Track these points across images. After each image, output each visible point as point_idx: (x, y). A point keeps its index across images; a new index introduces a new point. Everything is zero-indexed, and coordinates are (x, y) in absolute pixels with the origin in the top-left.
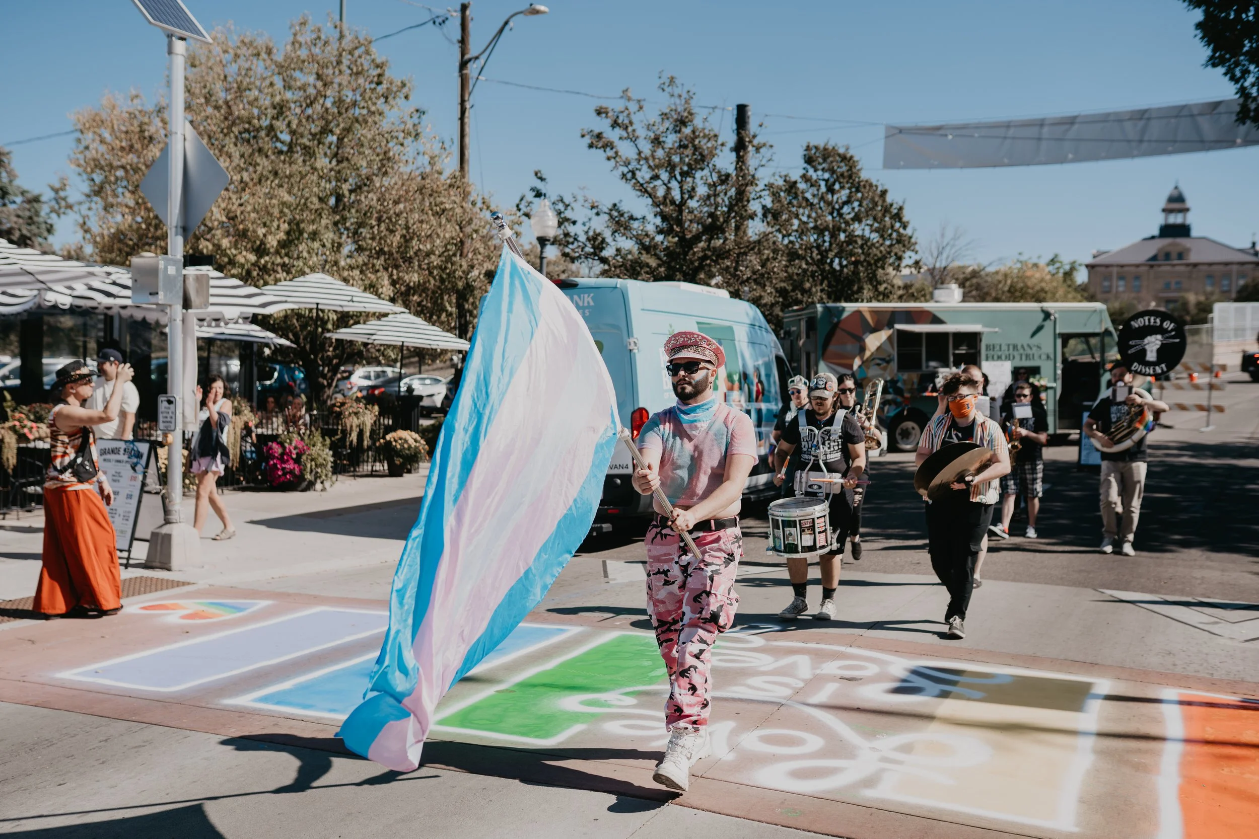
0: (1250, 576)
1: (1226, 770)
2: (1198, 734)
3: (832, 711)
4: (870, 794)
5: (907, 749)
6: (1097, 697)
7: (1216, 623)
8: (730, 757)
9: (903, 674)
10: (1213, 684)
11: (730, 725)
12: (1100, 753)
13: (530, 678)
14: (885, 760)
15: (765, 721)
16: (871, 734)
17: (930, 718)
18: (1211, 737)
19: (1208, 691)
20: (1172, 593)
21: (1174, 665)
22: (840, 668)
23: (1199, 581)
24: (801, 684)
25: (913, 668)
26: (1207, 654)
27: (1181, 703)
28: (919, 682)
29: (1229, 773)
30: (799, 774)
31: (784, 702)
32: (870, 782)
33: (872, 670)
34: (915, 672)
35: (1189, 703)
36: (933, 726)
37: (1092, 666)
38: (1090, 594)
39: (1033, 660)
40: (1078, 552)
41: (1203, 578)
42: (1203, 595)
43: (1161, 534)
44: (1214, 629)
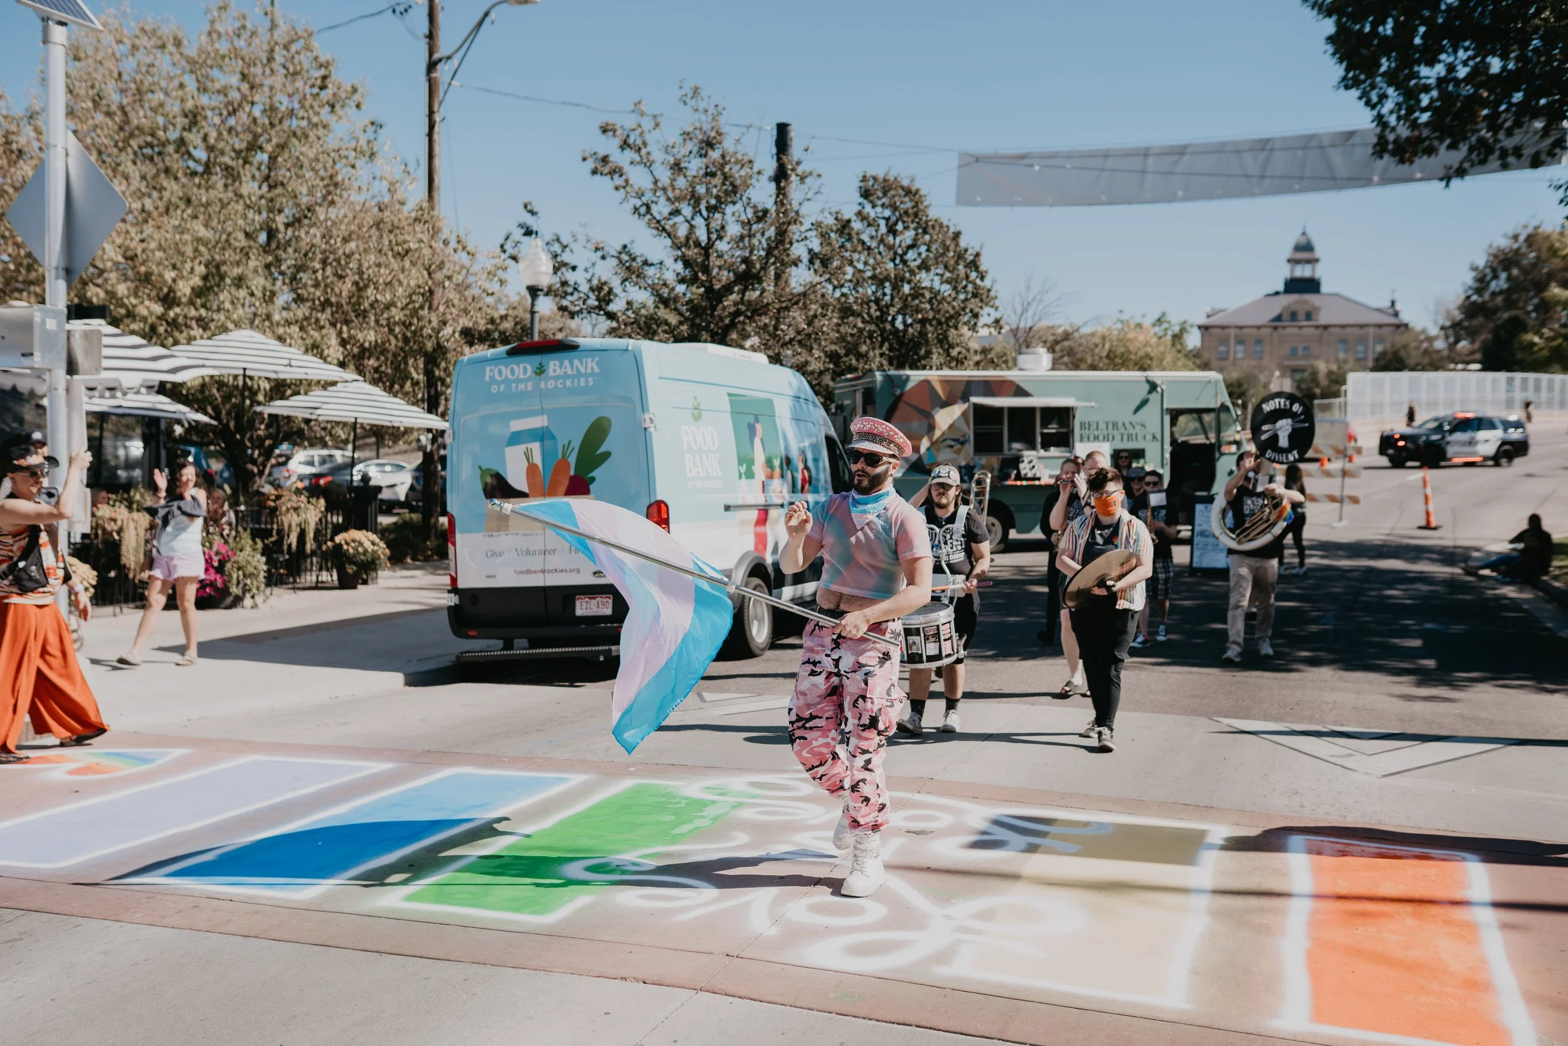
0: (1388, 699)
1: (1361, 929)
2: (1328, 888)
3: (895, 871)
4: (944, 972)
5: (987, 915)
6: (1212, 847)
7: (1350, 755)
8: (773, 931)
9: (983, 825)
11: (773, 892)
12: (1217, 914)
14: (960, 929)
16: (944, 899)
17: (1015, 877)
18: (1343, 891)
20: (1300, 720)
21: (1302, 807)
22: (907, 819)
23: (1330, 706)
25: (994, 817)
26: (1339, 793)
27: (1310, 851)
28: (1001, 834)
29: (1365, 934)
30: (857, 950)
32: (944, 957)
33: (945, 820)
34: (997, 822)
35: (1319, 852)
36: (1019, 887)
37: (1206, 810)
38: (1204, 724)
39: (1137, 805)
40: (1190, 673)
41: (1335, 702)
42: (1335, 723)
43: (1286, 650)
44: (1347, 763)
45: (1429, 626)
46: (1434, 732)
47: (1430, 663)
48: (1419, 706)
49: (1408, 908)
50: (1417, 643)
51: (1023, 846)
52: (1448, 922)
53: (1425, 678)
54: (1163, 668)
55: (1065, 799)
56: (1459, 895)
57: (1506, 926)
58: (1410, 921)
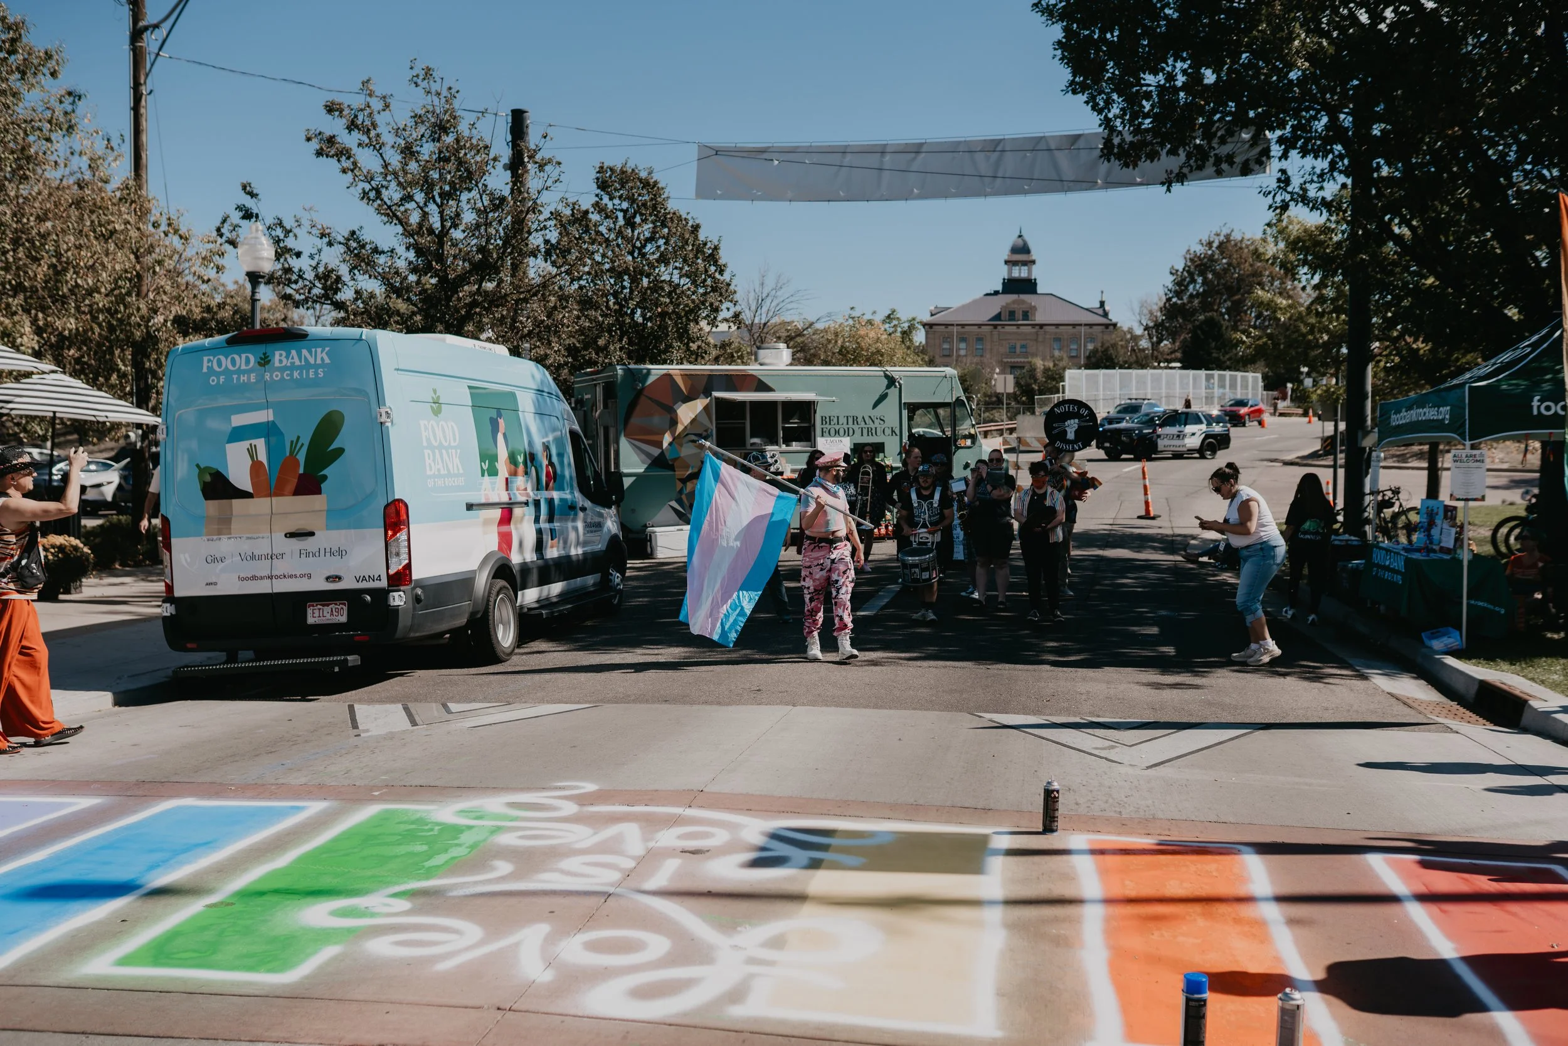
0: (1137, 687)
1: (1156, 933)
2: (1118, 891)
3: (679, 899)
4: (739, 1012)
5: (777, 943)
6: (996, 852)
7: (1113, 747)
8: (545, 976)
9: (759, 840)
10: (1123, 826)
11: (542, 929)
12: (1012, 927)
13: (255, 882)
14: (752, 961)
15: (589, 921)
16: (729, 927)
17: (800, 898)
18: (1132, 893)
19: (1119, 834)
20: (1059, 712)
21: (1077, 804)
22: (679, 837)
23: (1084, 697)
24: (631, 864)
25: (771, 831)
26: (1110, 788)
27: (1093, 852)
28: (783, 849)
29: (1160, 939)
30: (643, 993)
31: (611, 890)
32: (737, 995)
33: (720, 837)
34: (775, 836)
35: (1102, 852)
36: (807, 909)
37: (985, 812)
38: (966, 721)
39: (914, 810)
40: (945, 667)
41: (1088, 692)
42: (1092, 714)
43: (1034, 641)
44: (1111, 755)
45: (1163, 613)
46: (1185, 720)
47: (1170, 650)
48: (1167, 694)
49: (1197, 908)
50: (1154, 630)
51: (805, 862)
52: (1238, 921)
53: (1164, 665)
54: (919, 663)
55: (843, 808)
56: (1242, 891)
57: (1292, 922)
58: (1201, 922)
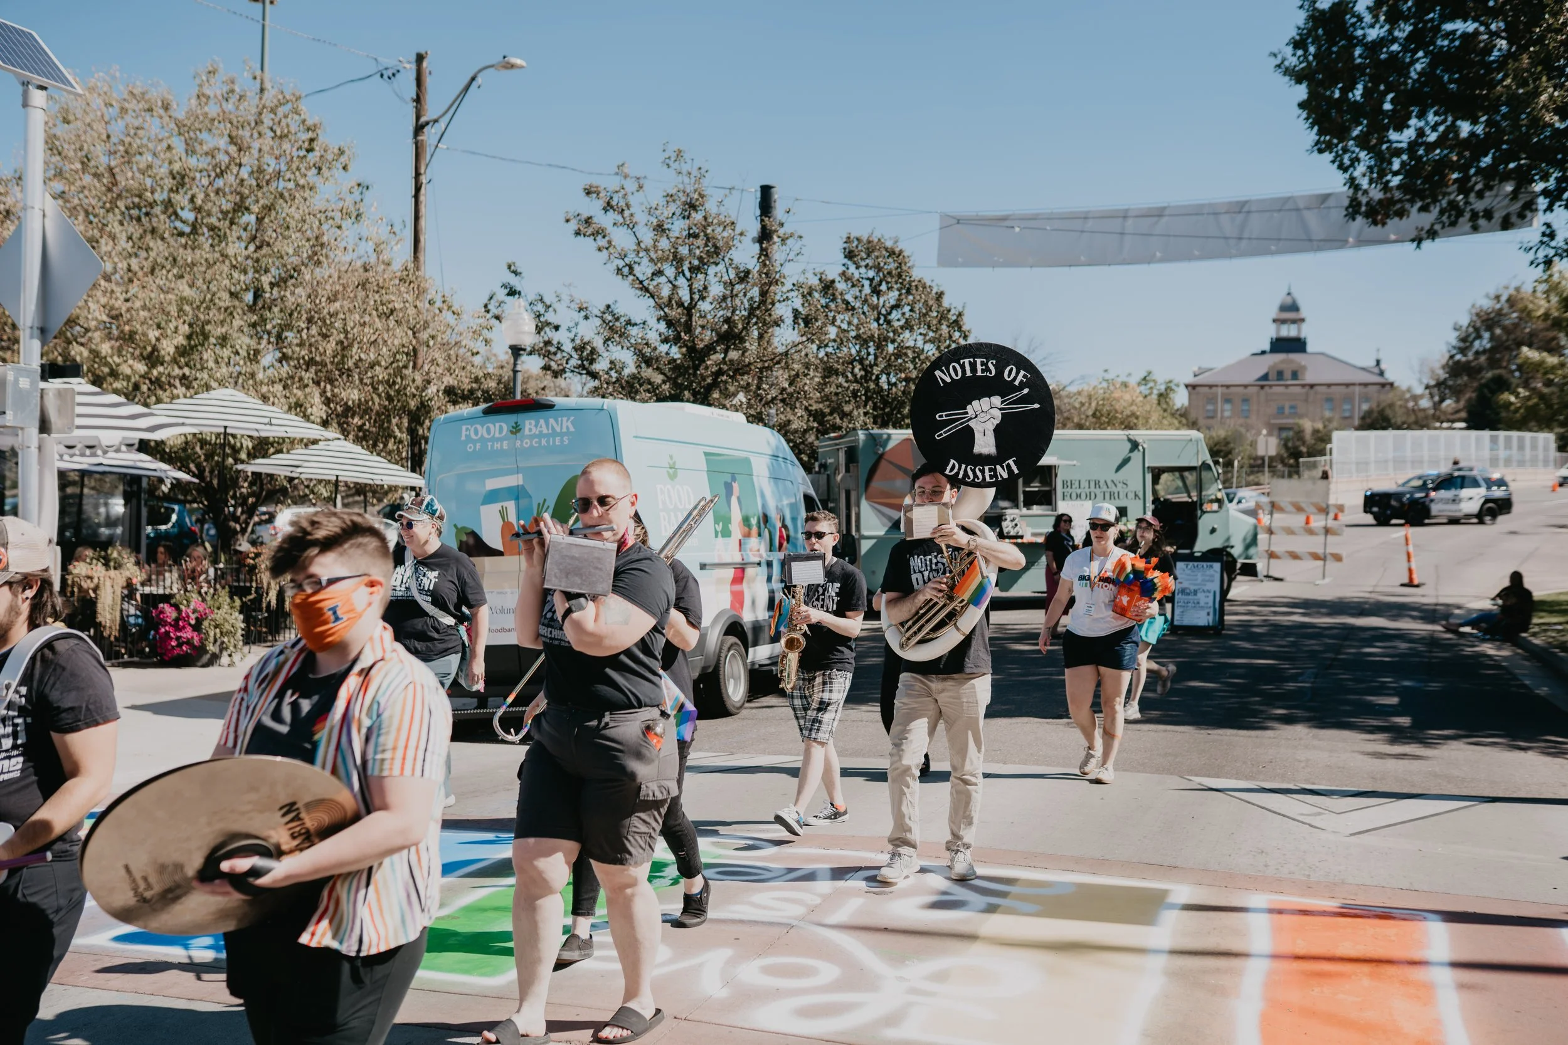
0: (1361, 757)
1: (1316, 990)
2: (1287, 948)
3: (852, 932)
4: (893, 1034)
5: (940, 977)
6: (1172, 906)
7: (1320, 814)
8: (722, 993)
9: (945, 885)
10: (1308, 888)
11: (726, 953)
12: (1172, 974)
13: (479, 900)
14: (913, 991)
15: (769, 947)
16: (898, 960)
17: (971, 937)
18: (1301, 950)
19: (1302, 896)
20: (1271, 778)
21: (1266, 866)
22: (868, 879)
23: (1303, 764)
24: (818, 901)
26: (1305, 852)
27: (1271, 911)
28: (961, 894)
29: (1321, 995)
30: (807, 1013)
31: (795, 923)
32: (893, 1019)
35: (1280, 912)
36: (976, 947)
37: (1170, 869)
38: (1175, 781)
39: (1099, 864)
40: (1165, 731)
41: (1308, 760)
42: (1307, 781)
43: (1262, 708)
44: (1316, 821)
45: (1407, 683)
46: (1405, 791)
47: (1404, 721)
48: (1391, 763)
49: (1366, 968)
50: (1394, 700)
51: (983, 906)
52: (1405, 983)
53: (1398, 735)
54: (1138, 726)
55: (1029, 859)
56: (1417, 955)
57: (1462, 986)
58: (1366, 982)
